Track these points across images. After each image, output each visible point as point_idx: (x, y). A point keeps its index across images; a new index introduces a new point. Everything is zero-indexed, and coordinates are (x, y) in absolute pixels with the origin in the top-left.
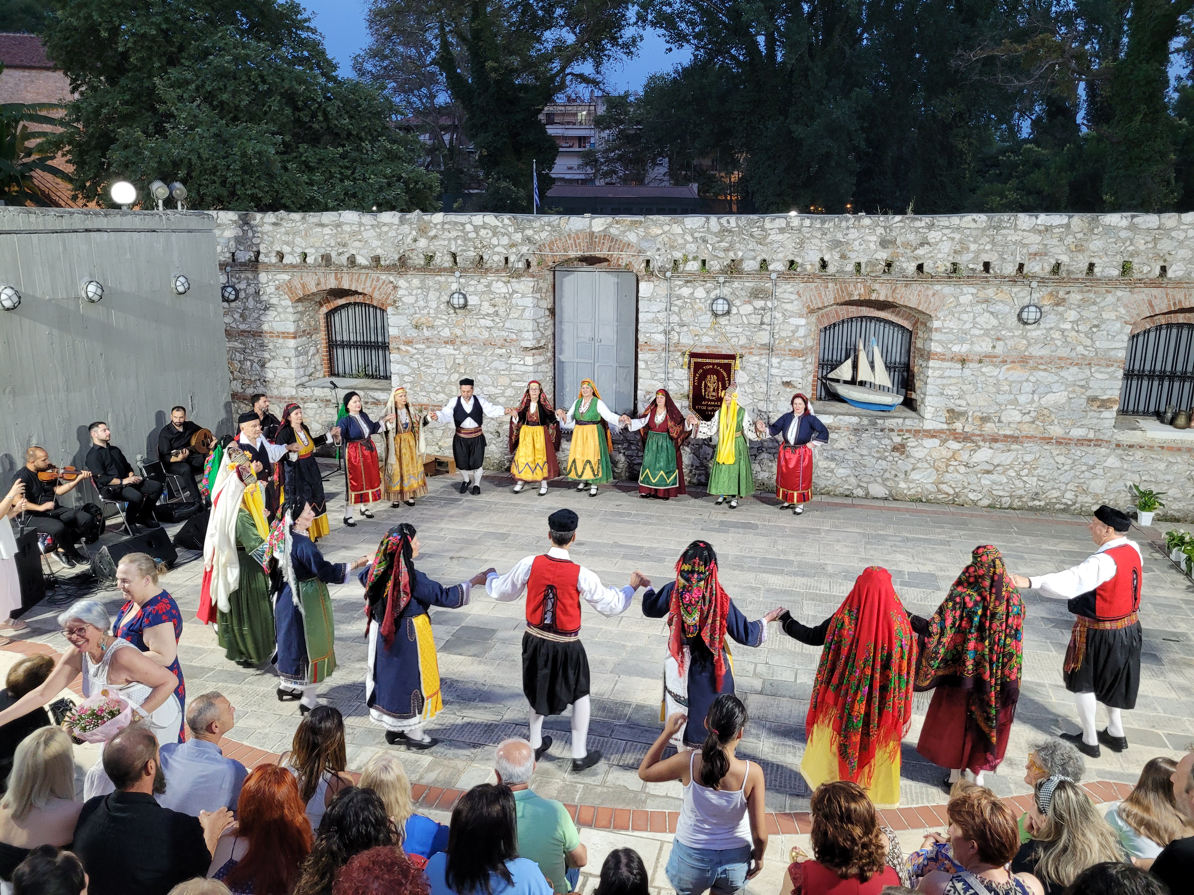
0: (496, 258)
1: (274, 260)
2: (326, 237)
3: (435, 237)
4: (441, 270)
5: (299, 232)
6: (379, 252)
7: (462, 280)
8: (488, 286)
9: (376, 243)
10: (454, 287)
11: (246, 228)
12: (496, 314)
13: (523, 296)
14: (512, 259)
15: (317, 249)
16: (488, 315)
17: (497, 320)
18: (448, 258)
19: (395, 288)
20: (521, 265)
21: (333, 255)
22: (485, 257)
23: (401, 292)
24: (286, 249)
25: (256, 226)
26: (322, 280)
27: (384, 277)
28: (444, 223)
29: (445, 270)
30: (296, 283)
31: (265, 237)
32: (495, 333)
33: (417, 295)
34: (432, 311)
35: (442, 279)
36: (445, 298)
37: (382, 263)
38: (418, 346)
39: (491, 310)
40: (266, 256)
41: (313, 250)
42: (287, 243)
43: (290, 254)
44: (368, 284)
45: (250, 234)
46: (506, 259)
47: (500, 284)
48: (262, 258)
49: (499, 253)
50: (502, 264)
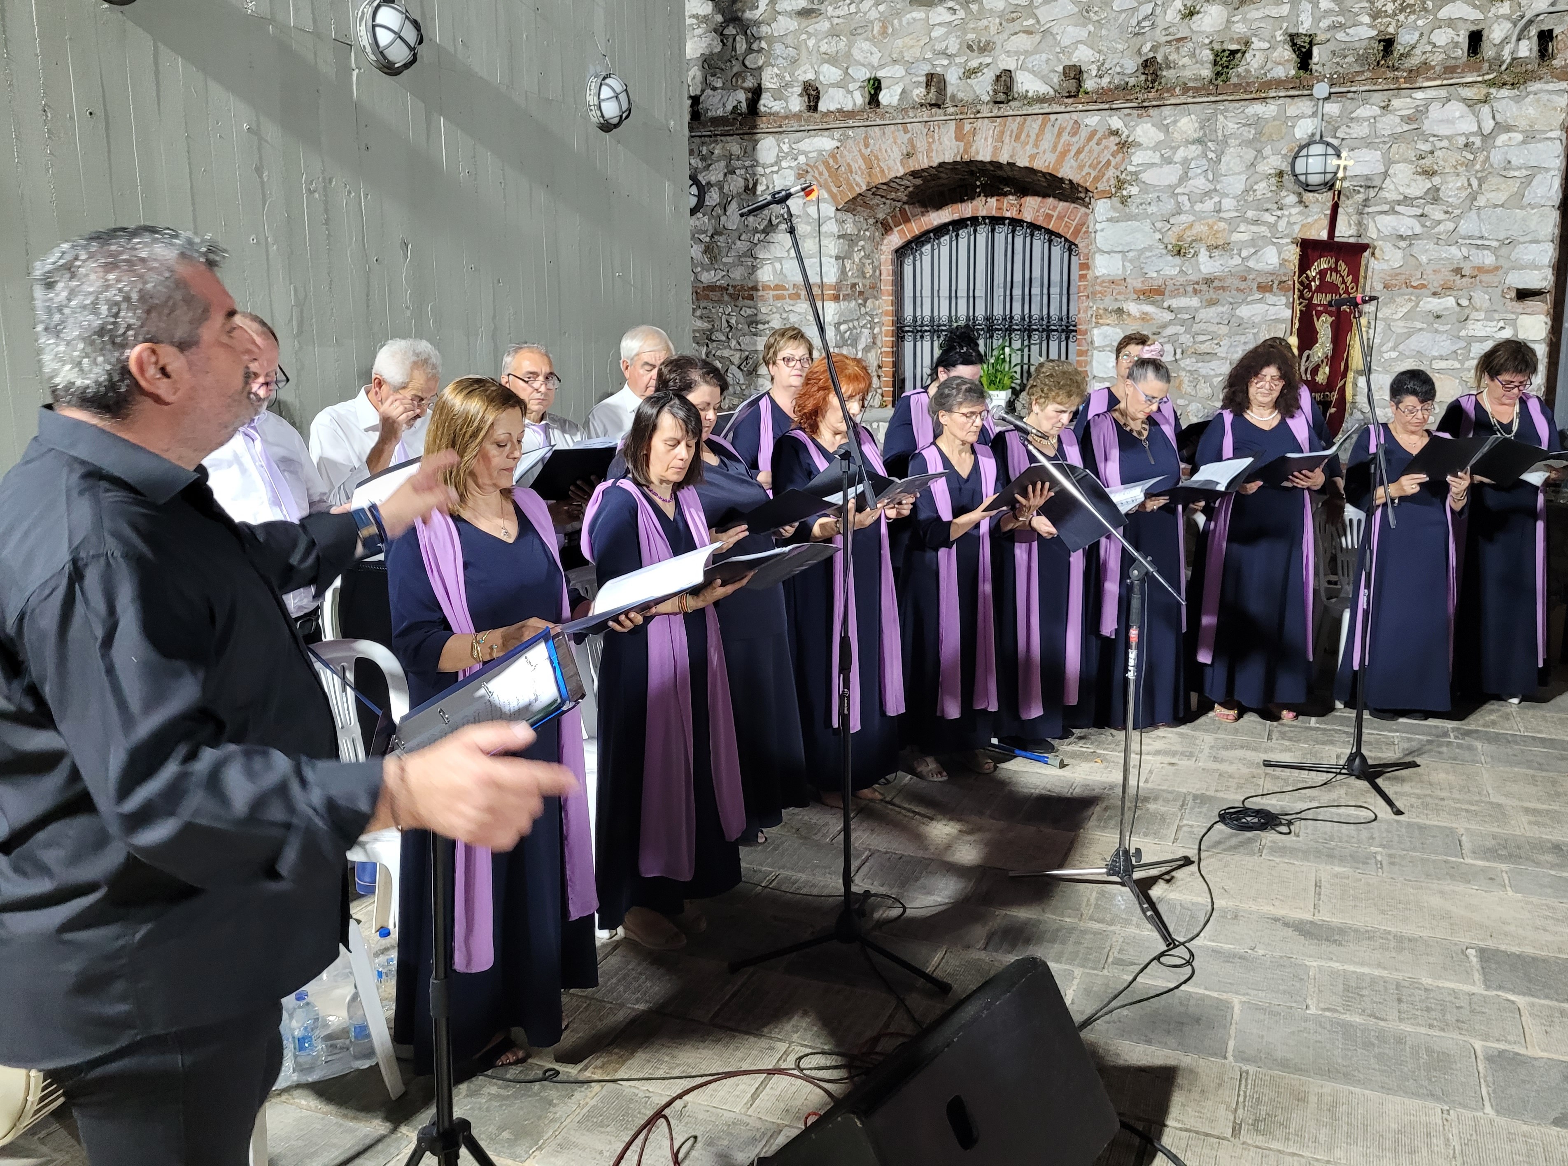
0: (1442, 37)
1: (796, 104)
2: (937, 32)
5: (867, 25)
6: (1083, 56)
7: (1332, 108)
8: (1414, 118)
9: (1070, 34)
10: (1304, 129)
11: (730, 30)
12: (1434, 196)
13: (1530, 137)
14: (1496, 33)
15: (909, 66)
16: (1407, 200)
17: (1436, 213)
18: (1287, 54)
19: (1124, 146)
20: (1527, 49)
21: (953, 77)
22: (1405, 39)
23: (1138, 157)
24: (829, 74)
25: (757, 23)
26: (921, 145)
27: (1093, 120)
29: (1278, 83)
30: (853, 157)
31: (778, 48)
32: (1426, 252)
33: (1186, 162)
34: (1228, 203)
35: (1266, 110)
36: (1274, 162)
37: (1089, 84)
38: (1175, 303)
39: (1420, 187)
40: (778, 95)
41: (898, 71)
42: (832, 60)
43: (837, 85)
44: (1046, 143)
45: (741, 45)
46: (1476, 39)
47: (1456, 109)
48: (767, 103)
49: (1451, 23)
50: (1461, 53)
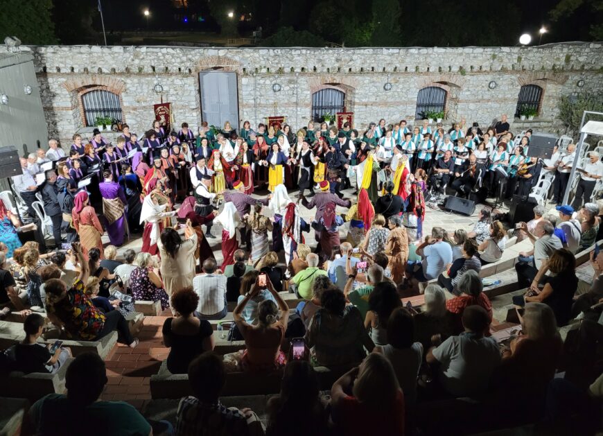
0: (175, 68)
1: (55, 71)
2: (84, 59)
3: (143, 58)
4: (148, 75)
5: (68, 57)
6: (114, 66)
7: (159, 79)
8: (173, 81)
9: (111, 62)
10: (156, 82)
11: (36, 55)
12: (177, 94)
13: (189, 86)
14: (182, 68)
15: (79, 65)
16: (173, 95)
17: (178, 96)
18: (151, 69)
19: (125, 83)
20: (187, 71)
21: (89, 68)
22: (169, 68)
23: (128, 86)
24: (61, 66)
25: (43, 54)
26: (85, 81)
27: (118, 79)
28: (147, 52)
29: (150, 74)
30: (70, 82)
31: (49, 60)
32: (178, 103)
33: (137, 87)
34: (145, 94)
35: (149, 79)
36: (151, 88)
37: (117, 71)
38: (139, 111)
39: (175, 93)
40: (50, 69)
41: (77, 66)
42: (62, 63)
43: (64, 68)
44: (110, 81)
45: (40, 58)
46: (180, 69)
47: (178, 80)
48: (48, 70)
49: (176, 66)
50: (178, 71)
